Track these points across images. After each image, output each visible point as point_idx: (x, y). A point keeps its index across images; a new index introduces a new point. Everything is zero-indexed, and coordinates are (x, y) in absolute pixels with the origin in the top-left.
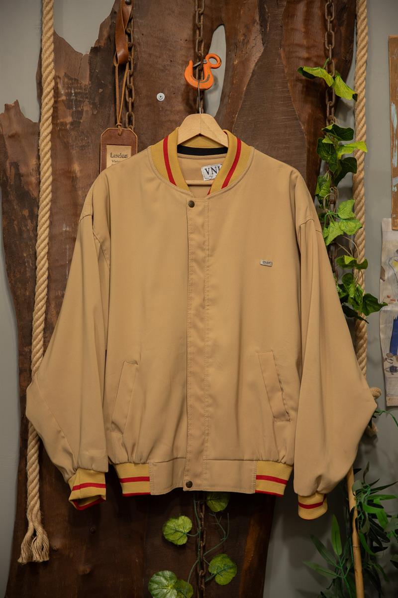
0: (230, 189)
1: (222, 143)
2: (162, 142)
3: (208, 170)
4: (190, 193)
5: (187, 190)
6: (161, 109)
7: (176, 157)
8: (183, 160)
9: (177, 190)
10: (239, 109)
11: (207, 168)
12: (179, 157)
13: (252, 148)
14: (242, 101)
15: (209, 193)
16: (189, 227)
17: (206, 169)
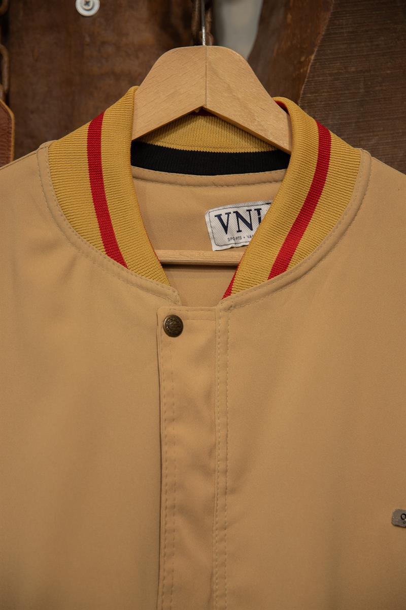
0: (295, 280)
1: (271, 138)
2: (83, 131)
3: (224, 218)
4: (167, 289)
5: (160, 281)
6: (88, 39)
7: (128, 178)
8: (149, 186)
9: (127, 281)
10: (320, 37)
11: (222, 212)
12: (135, 177)
13: (363, 155)
14: (328, 16)
15: (228, 292)
16: (164, 400)
17: (219, 217)
